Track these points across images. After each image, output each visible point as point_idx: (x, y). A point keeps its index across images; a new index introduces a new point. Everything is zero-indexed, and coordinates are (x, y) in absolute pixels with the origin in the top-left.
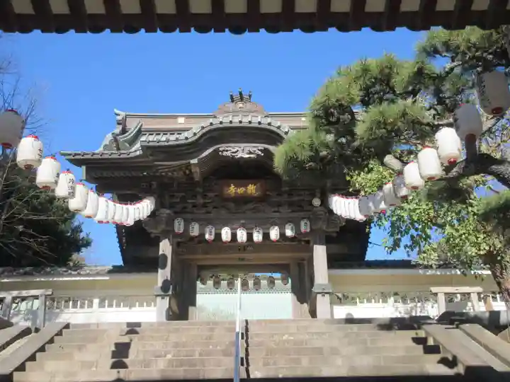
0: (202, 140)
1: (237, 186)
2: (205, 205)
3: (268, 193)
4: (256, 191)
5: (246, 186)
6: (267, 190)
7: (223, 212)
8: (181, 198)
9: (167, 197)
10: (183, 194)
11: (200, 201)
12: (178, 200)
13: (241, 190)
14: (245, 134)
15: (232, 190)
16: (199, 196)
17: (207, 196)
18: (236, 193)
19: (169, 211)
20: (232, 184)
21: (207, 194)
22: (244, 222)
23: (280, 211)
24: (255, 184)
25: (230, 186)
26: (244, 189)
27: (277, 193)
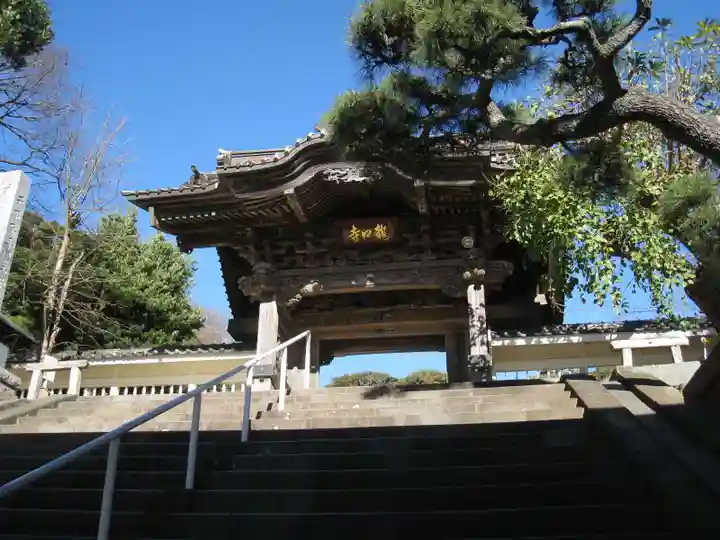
1: (361, 227)
2: (319, 257)
3: (404, 235)
4: (387, 234)
5: (372, 226)
6: (403, 232)
8: (287, 249)
10: (290, 243)
11: (310, 249)
12: (283, 251)
13: (366, 234)
15: (355, 233)
16: (309, 244)
17: (320, 243)
18: (360, 237)
19: (267, 265)
20: (354, 226)
21: (321, 241)
22: (372, 275)
23: (422, 258)
24: (385, 224)
25: (351, 228)
26: (370, 231)
27: (415, 235)
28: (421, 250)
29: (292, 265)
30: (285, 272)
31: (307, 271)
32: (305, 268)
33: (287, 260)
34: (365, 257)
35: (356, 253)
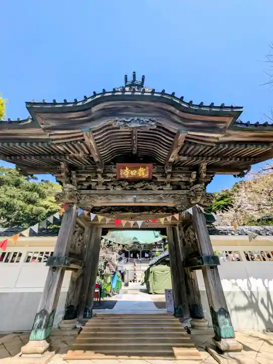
1: (131, 169)
2: (105, 184)
3: (153, 175)
4: (145, 173)
5: (137, 168)
6: (154, 173)
7: (119, 189)
8: (87, 178)
9: (74, 176)
10: (89, 175)
11: (101, 179)
12: (84, 179)
13: (133, 173)
14: (138, 106)
16: (99, 175)
18: (130, 174)
19: (71, 186)
20: (127, 168)
21: (107, 175)
22: (135, 196)
23: (164, 188)
24: (144, 167)
25: (125, 169)
26: (136, 171)
27: (161, 175)
28: (164, 184)
29: (89, 188)
30: (83, 192)
31: (97, 192)
32: (96, 190)
33: (86, 184)
34: (131, 186)
35: (127, 183)
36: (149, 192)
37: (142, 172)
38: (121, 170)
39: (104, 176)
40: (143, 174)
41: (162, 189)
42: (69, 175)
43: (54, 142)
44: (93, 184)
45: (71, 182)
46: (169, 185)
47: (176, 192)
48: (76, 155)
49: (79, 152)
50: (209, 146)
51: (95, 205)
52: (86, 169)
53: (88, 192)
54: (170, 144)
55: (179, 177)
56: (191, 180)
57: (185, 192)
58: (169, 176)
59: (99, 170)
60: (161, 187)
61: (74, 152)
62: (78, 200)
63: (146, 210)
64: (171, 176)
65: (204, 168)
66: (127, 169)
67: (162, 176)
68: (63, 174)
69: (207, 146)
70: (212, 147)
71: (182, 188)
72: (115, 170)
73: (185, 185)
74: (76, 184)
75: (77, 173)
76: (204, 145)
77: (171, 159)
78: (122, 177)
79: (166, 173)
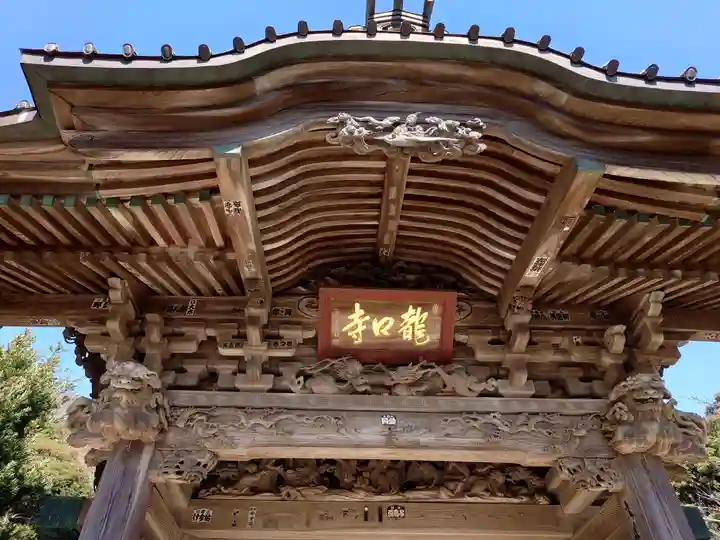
0: (263, 83)
1: (372, 310)
2: (271, 368)
3: (461, 338)
4: (428, 330)
5: (397, 310)
6: (458, 330)
7: (325, 387)
8: (201, 345)
9: (155, 336)
10: (211, 332)
11: (256, 347)
12: (192, 348)
13: (382, 327)
14: (417, 80)
16: (254, 334)
17: (279, 337)
18: (368, 332)
19: (141, 371)
20: (357, 305)
21: (282, 332)
22: (393, 421)
23: (501, 391)
24: (426, 307)
25: (351, 310)
26: (391, 321)
27: (489, 338)
28: (499, 371)
29: (209, 380)
30: (183, 397)
31: (238, 399)
32: (236, 390)
33: (196, 369)
34: (376, 379)
35: (358, 367)
36: (443, 403)
37: (415, 325)
38: (336, 316)
39: (270, 339)
40: (420, 334)
41: (496, 394)
42: (135, 331)
43: (104, 194)
44: (225, 370)
45: (140, 357)
46: (522, 377)
47: (552, 404)
48: (173, 251)
49: (186, 239)
50: (684, 221)
51: (227, 454)
52: (200, 308)
53: (202, 397)
54: (530, 218)
55: (556, 347)
56: (607, 361)
57: (589, 405)
58: (521, 341)
59: (253, 311)
60: (492, 384)
61: (169, 241)
62: (162, 431)
63: (427, 484)
64: (531, 343)
65: (654, 310)
66: (358, 310)
67: (492, 342)
68: (113, 326)
69: (673, 222)
70: (696, 225)
71: (572, 390)
72: (312, 316)
73: (583, 380)
74: (158, 365)
75: (168, 321)
76: (662, 219)
77: (531, 275)
78: (336, 342)
79: (509, 327)
